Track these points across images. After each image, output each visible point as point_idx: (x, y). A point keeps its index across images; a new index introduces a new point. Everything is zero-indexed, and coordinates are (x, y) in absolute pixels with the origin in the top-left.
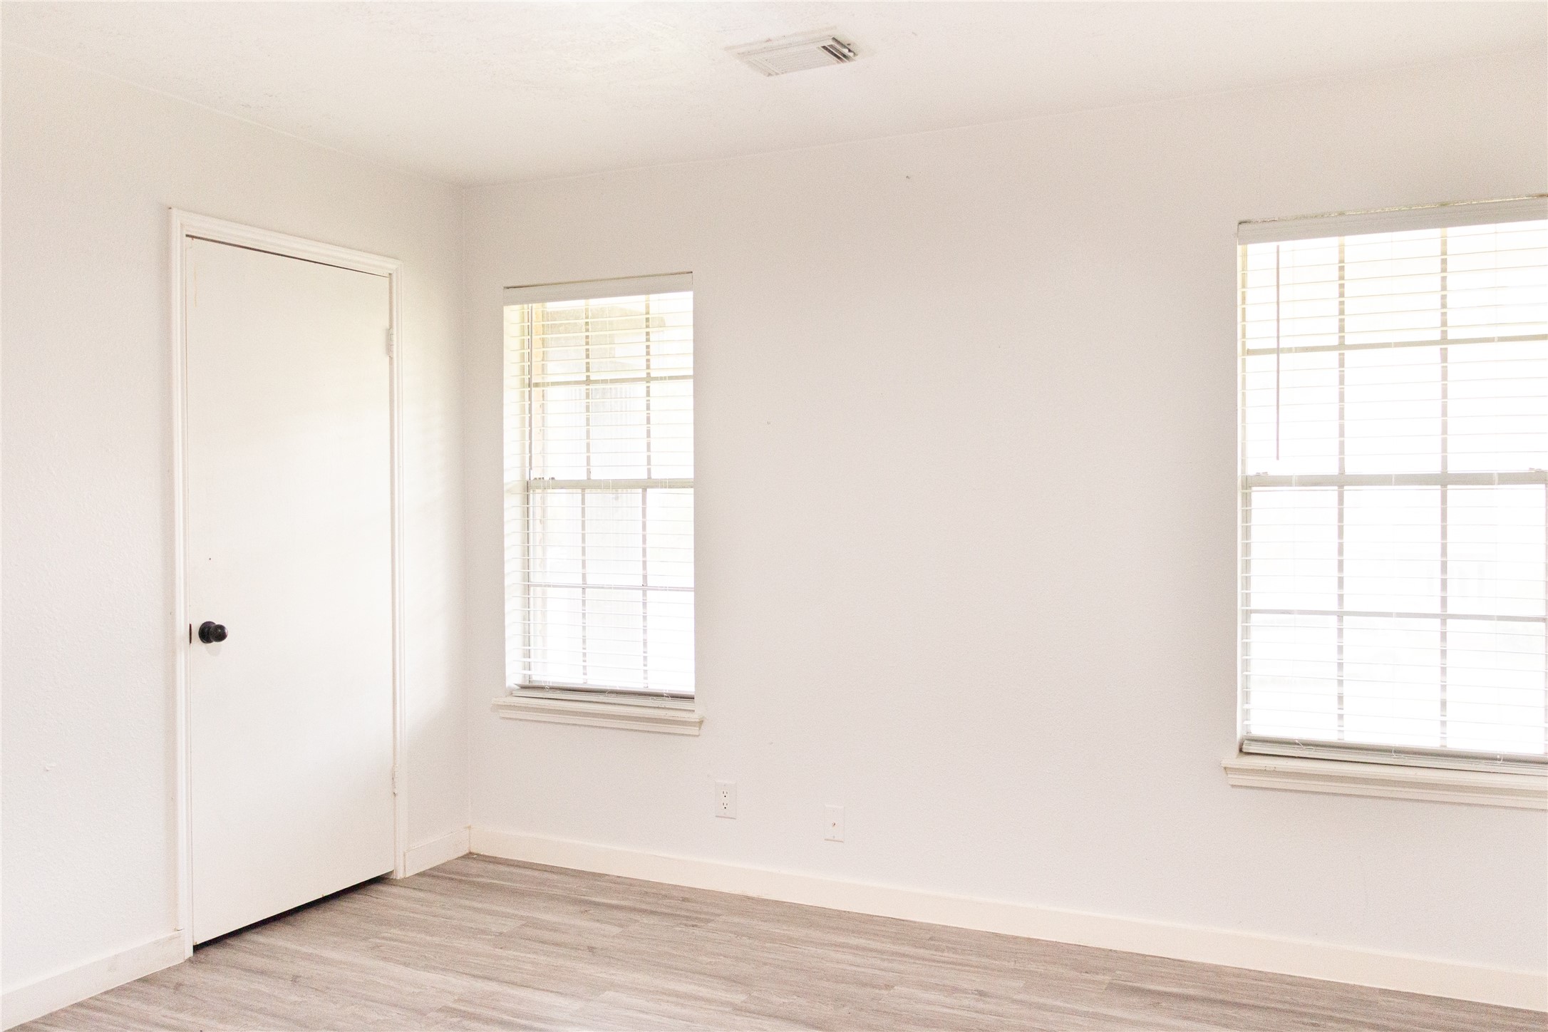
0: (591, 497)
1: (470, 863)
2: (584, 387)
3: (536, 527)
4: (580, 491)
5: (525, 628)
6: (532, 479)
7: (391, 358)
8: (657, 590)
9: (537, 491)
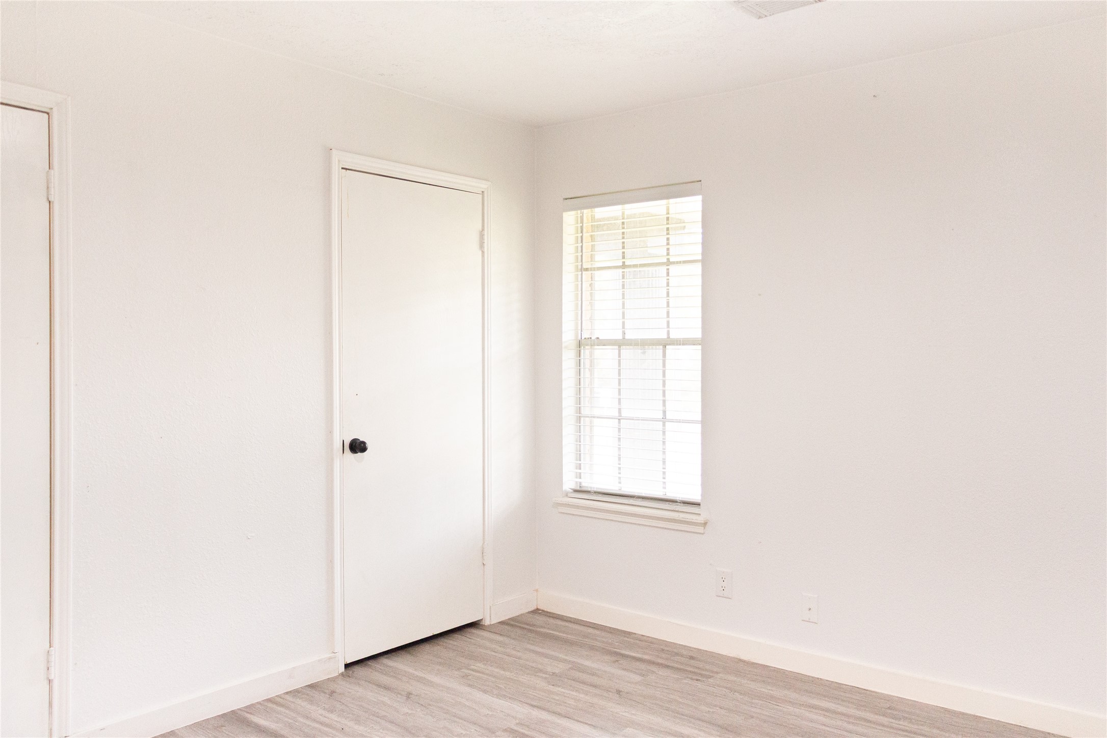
0: (626, 352)
1: (537, 617)
2: (621, 270)
3: (586, 374)
4: (617, 347)
5: (577, 448)
6: (583, 338)
7: (483, 252)
8: (673, 422)
9: (587, 347)
